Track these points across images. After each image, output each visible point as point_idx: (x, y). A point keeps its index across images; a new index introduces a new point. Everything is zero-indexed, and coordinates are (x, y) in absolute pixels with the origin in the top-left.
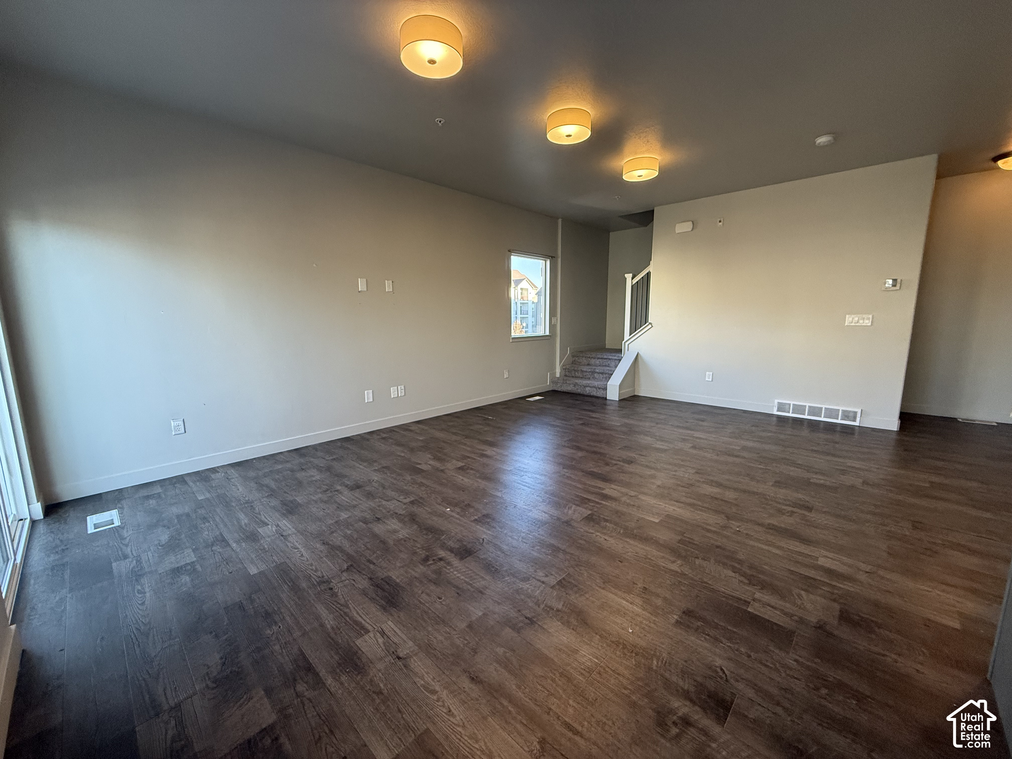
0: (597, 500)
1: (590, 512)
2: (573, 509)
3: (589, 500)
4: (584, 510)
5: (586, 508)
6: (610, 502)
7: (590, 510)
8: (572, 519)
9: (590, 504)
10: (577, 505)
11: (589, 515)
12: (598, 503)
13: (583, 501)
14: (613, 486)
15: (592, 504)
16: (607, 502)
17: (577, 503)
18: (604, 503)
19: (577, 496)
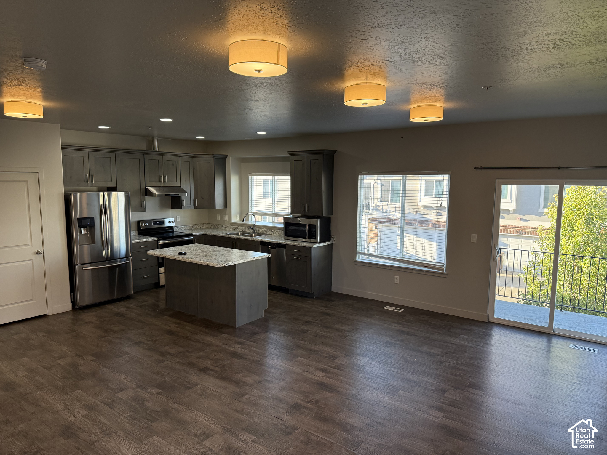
0: (330, 368)
1: (334, 361)
2: (344, 362)
3: (335, 368)
4: (338, 362)
5: (337, 363)
6: (322, 367)
7: (334, 362)
8: (344, 357)
9: (334, 365)
10: (342, 364)
11: (335, 359)
12: (329, 366)
13: (338, 367)
14: (317, 379)
15: (332, 365)
16: (323, 367)
17: (342, 366)
18: (325, 366)
19: (342, 370)
